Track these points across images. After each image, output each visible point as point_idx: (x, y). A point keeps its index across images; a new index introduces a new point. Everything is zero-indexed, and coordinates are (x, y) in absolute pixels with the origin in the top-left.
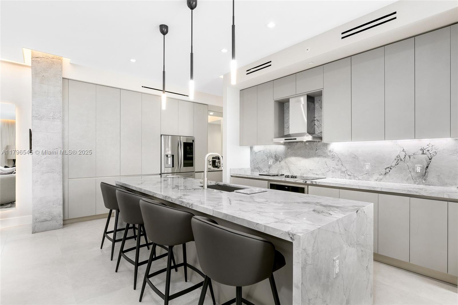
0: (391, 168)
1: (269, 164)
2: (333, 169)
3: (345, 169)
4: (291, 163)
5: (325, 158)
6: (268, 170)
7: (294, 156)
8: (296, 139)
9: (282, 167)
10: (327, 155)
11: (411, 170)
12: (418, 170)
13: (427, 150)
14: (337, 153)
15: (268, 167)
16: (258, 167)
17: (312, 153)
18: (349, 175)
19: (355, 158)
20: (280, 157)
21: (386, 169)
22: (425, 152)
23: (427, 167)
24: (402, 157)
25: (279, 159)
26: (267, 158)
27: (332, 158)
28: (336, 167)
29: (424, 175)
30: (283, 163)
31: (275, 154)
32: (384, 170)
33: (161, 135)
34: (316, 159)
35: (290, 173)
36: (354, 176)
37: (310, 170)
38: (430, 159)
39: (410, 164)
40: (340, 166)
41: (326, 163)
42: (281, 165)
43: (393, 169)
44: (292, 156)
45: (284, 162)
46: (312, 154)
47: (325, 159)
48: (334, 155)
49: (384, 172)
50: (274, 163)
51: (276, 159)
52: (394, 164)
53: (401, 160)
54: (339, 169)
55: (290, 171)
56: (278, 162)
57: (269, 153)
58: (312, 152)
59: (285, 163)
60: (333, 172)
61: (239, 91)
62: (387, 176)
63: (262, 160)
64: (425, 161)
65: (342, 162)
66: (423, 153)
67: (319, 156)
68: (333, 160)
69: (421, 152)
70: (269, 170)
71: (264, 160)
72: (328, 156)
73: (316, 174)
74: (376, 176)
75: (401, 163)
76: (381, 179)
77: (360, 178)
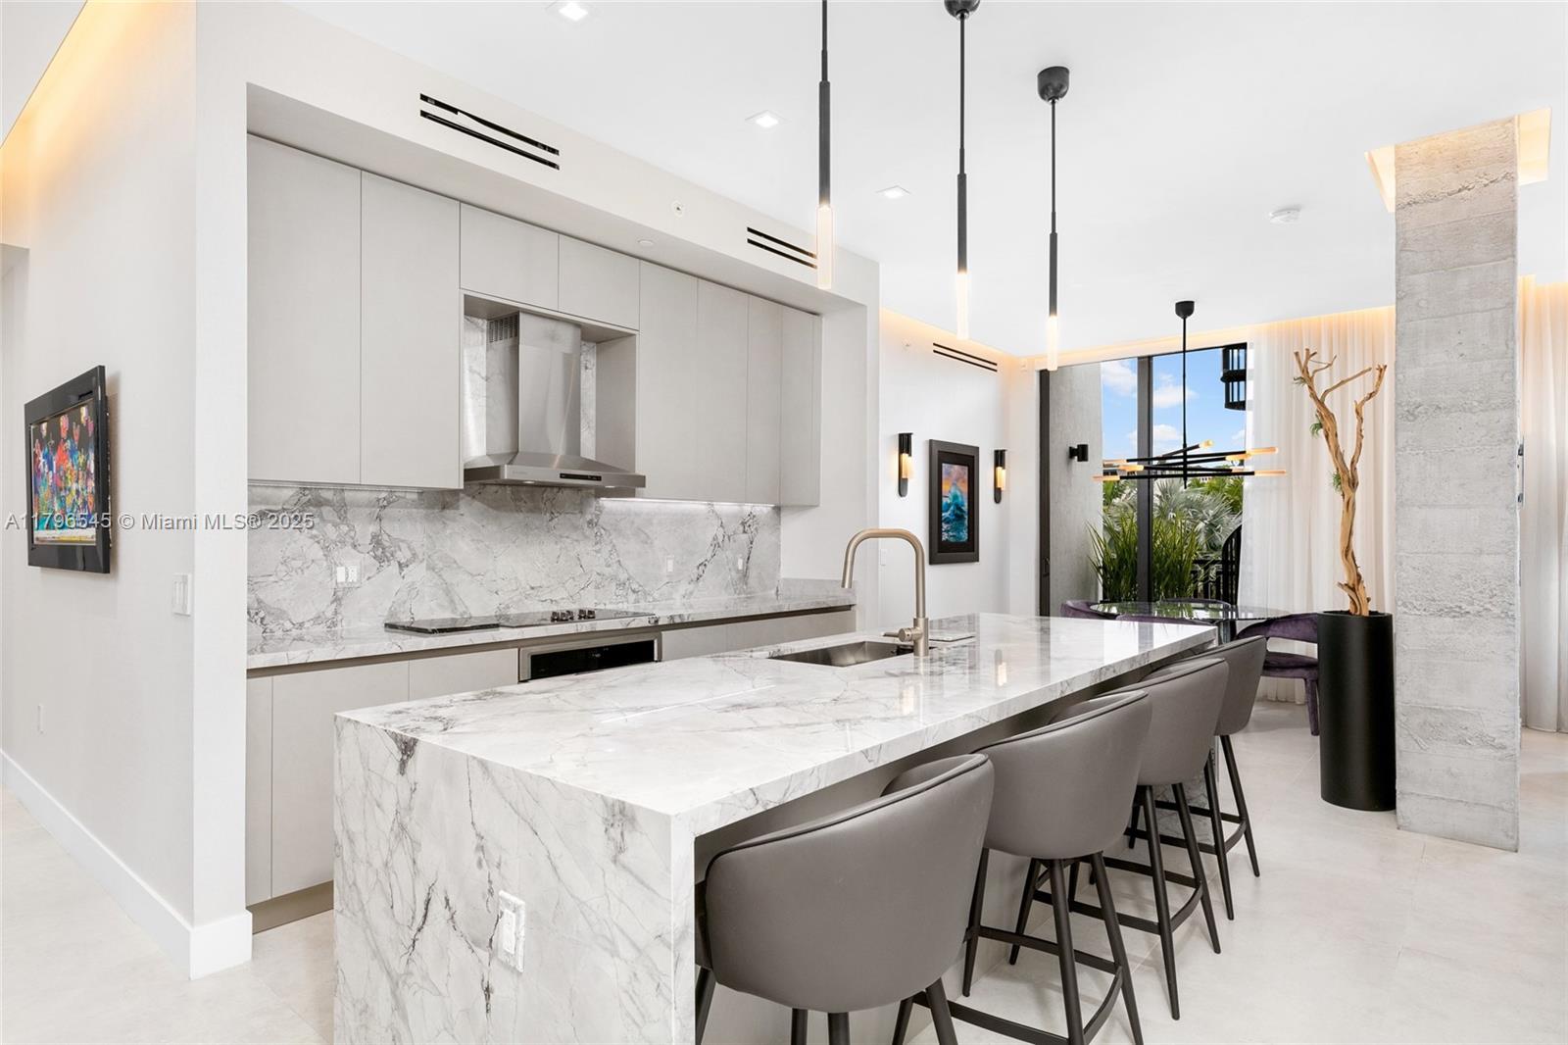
0: (705, 565)
1: (341, 577)
2: (599, 579)
3: (626, 575)
4: (459, 567)
5: (575, 544)
6: (329, 614)
7: (472, 540)
9: (412, 587)
10: (583, 534)
11: (731, 565)
12: (740, 564)
13: (748, 524)
14: (608, 528)
15: (331, 598)
17: (536, 528)
18: (634, 591)
19: (646, 543)
20: (403, 546)
21: (698, 568)
22: (746, 529)
23: (749, 558)
24: (720, 539)
25: (398, 554)
26: (326, 548)
27: (596, 543)
28: (607, 571)
29: (745, 573)
30: (418, 571)
31: (373, 528)
32: (696, 570)
34: (551, 549)
35: (454, 610)
36: (645, 592)
37: (532, 588)
38: (751, 543)
39: (729, 553)
40: (615, 566)
41: (579, 559)
42: (408, 579)
43: (709, 566)
45: (424, 564)
46: (537, 531)
47: (578, 548)
48: (601, 535)
49: (696, 576)
50: (364, 573)
51: (379, 553)
52: (709, 556)
53: (719, 545)
54: (613, 578)
55: (452, 601)
56: (394, 568)
57: (336, 525)
58: (537, 523)
59: (431, 568)
60: (597, 588)
62: (700, 583)
63: (284, 563)
64: (746, 546)
65: (618, 555)
66: (744, 532)
67: (559, 538)
68: (598, 552)
69: (741, 528)
70: (336, 613)
71: (298, 563)
72: (588, 537)
73: (552, 601)
74: (684, 587)
75: (719, 552)
76: (691, 593)
77: (656, 595)
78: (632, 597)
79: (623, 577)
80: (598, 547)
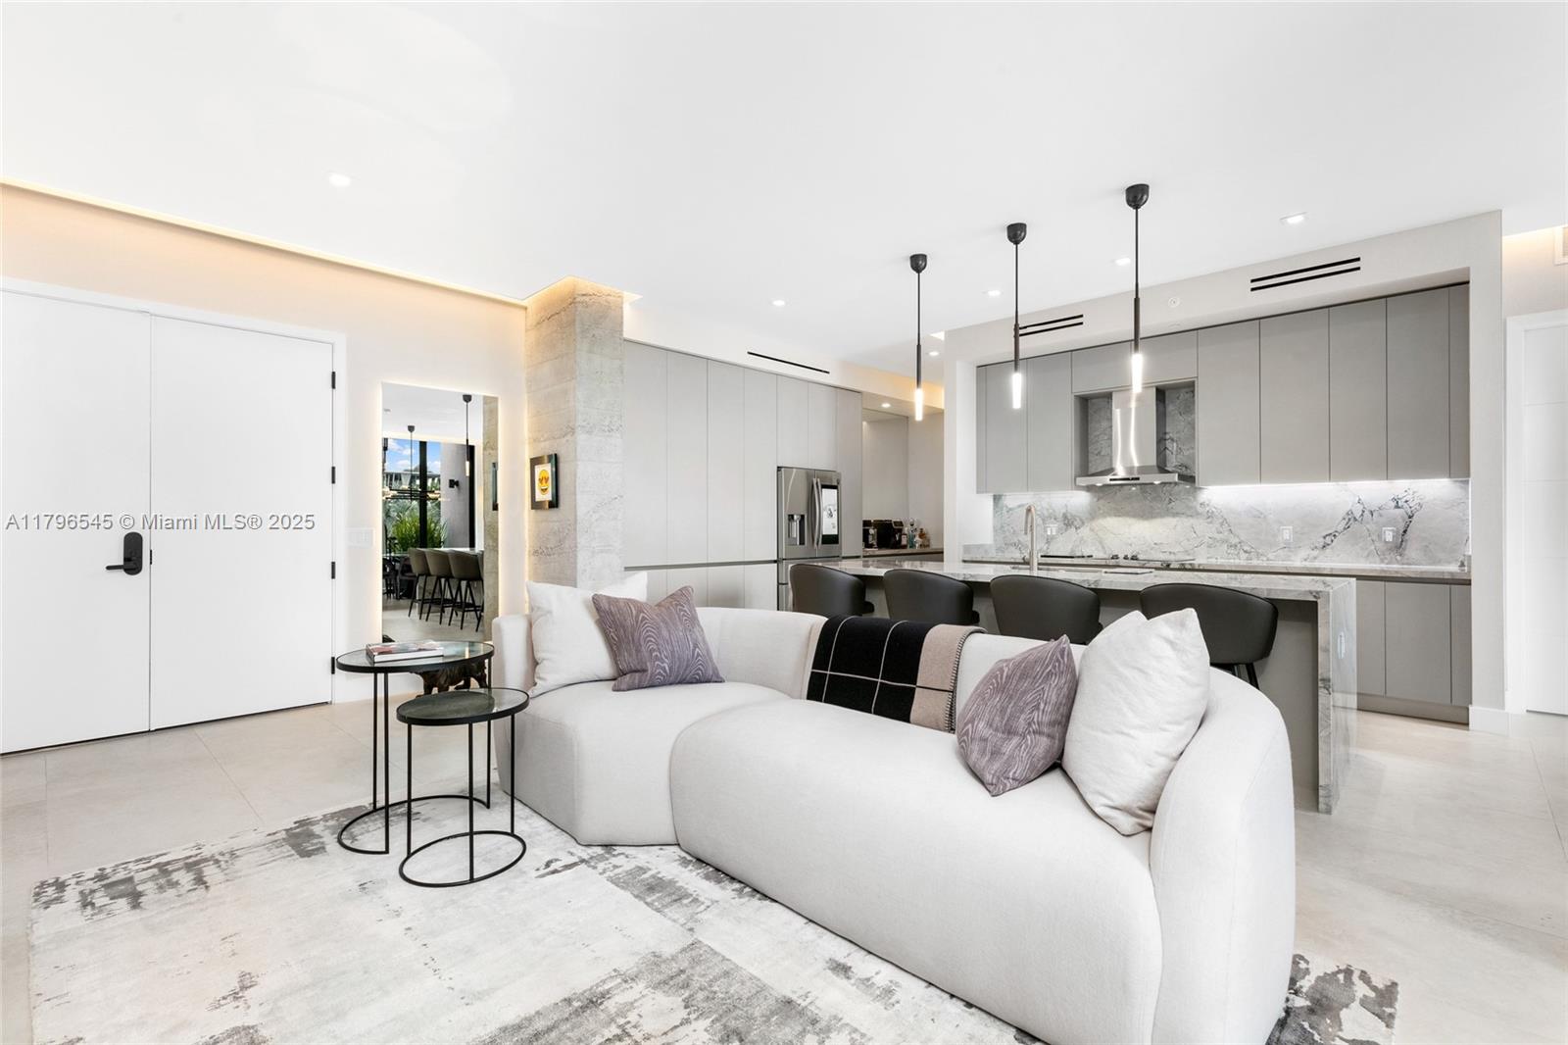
0: (1335, 536)
1: (1049, 533)
2: (1211, 541)
3: (1237, 540)
4: (1107, 530)
5: (1190, 518)
6: (1045, 549)
7: (1116, 516)
8: (1138, 479)
9: (1082, 539)
10: (1196, 511)
11: (1374, 537)
12: (1389, 537)
13: (1404, 500)
14: (1219, 507)
15: (1046, 542)
16: (1016, 540)
17: (1159, 508)
18: (1246, 552)
19: (1259, 517)
20: (1078, 519)
21: (1324, 538)
22: (1400, 504)
23: (1405, 532)
24: (1357, 514)
25: (1075, 523)
26: (1043, 520)
27: (1209, 517)
28: (1219, 536)
29: (1399, 546)
30: (1085, 531)
31: (1064, 511)
32: (1322, 539)
33: (779, 469)
34: (1171, 521)
36: (1258, 553)
37: (1155, 544)
38: (1410, 517)
39: (1372, 527)
40: (1226, 533)
41: (1193, 528)
42: (1080, 535)
43: (1339, 537)
44: (1110, 515)
45: (1088, 528)
46: (1158, 511)
47: (1192, 521)
48: (1213, 512)
49: (1322, 544)
50: (1060, 531)
51: (1066, 522)
52: (1340, 528)
53: (1355, 519)
54: (1224, 541)
55: (1103, 547)
56: (1073, 529)
57: (1047, 510)
58: (1159, 506)
59: (1092, 530)
60: (1209, 546)
61: (975, 369)
62: (1328, 550)
64: (1401, 520)
65: (1229, 526)
66: (1397, 507)
67: (1176, 515)
68: (1211, 522)
69: (1394, 504)
70: (1048, 548)
72: (1198, 514)
73: (1170, 553)
74: (1304, 553)
75: (1355, 526)
76: (1315, 558)
77: (1270, 556)
78: (1244, 556)
79: (1234, 541)
80: (1209, 520)
